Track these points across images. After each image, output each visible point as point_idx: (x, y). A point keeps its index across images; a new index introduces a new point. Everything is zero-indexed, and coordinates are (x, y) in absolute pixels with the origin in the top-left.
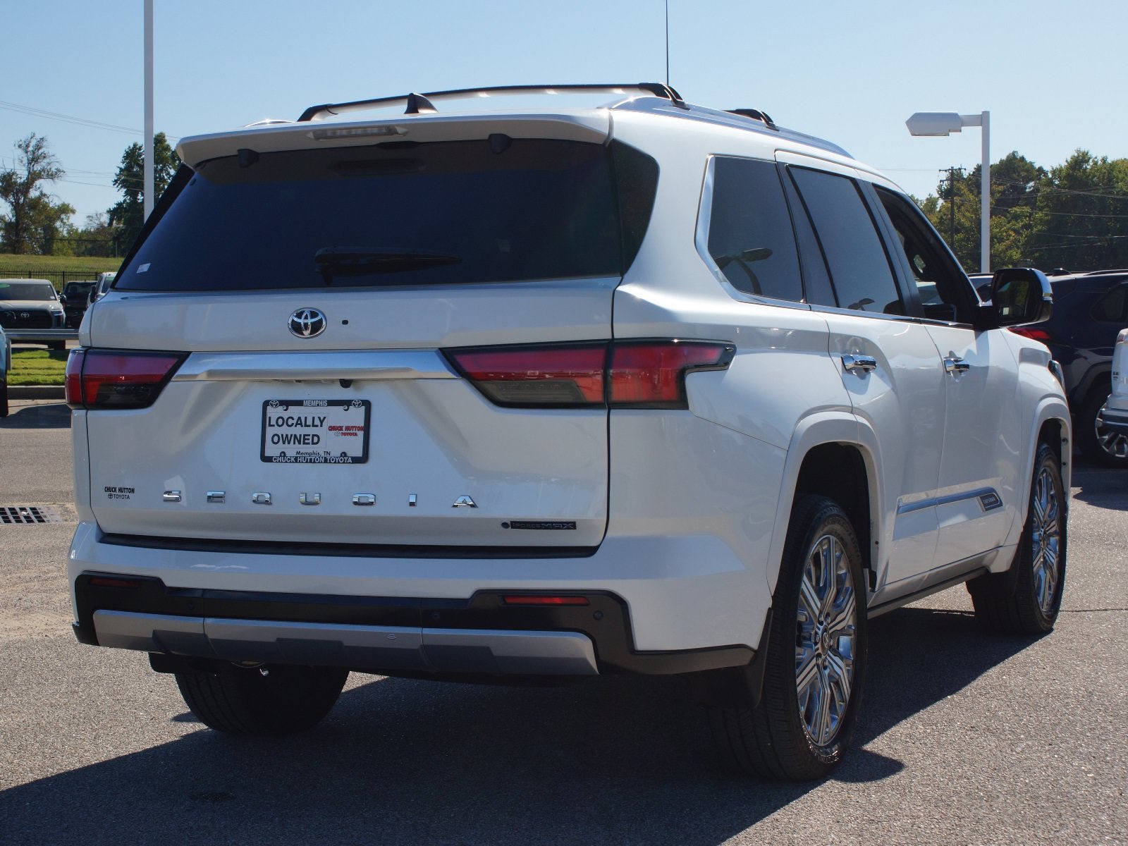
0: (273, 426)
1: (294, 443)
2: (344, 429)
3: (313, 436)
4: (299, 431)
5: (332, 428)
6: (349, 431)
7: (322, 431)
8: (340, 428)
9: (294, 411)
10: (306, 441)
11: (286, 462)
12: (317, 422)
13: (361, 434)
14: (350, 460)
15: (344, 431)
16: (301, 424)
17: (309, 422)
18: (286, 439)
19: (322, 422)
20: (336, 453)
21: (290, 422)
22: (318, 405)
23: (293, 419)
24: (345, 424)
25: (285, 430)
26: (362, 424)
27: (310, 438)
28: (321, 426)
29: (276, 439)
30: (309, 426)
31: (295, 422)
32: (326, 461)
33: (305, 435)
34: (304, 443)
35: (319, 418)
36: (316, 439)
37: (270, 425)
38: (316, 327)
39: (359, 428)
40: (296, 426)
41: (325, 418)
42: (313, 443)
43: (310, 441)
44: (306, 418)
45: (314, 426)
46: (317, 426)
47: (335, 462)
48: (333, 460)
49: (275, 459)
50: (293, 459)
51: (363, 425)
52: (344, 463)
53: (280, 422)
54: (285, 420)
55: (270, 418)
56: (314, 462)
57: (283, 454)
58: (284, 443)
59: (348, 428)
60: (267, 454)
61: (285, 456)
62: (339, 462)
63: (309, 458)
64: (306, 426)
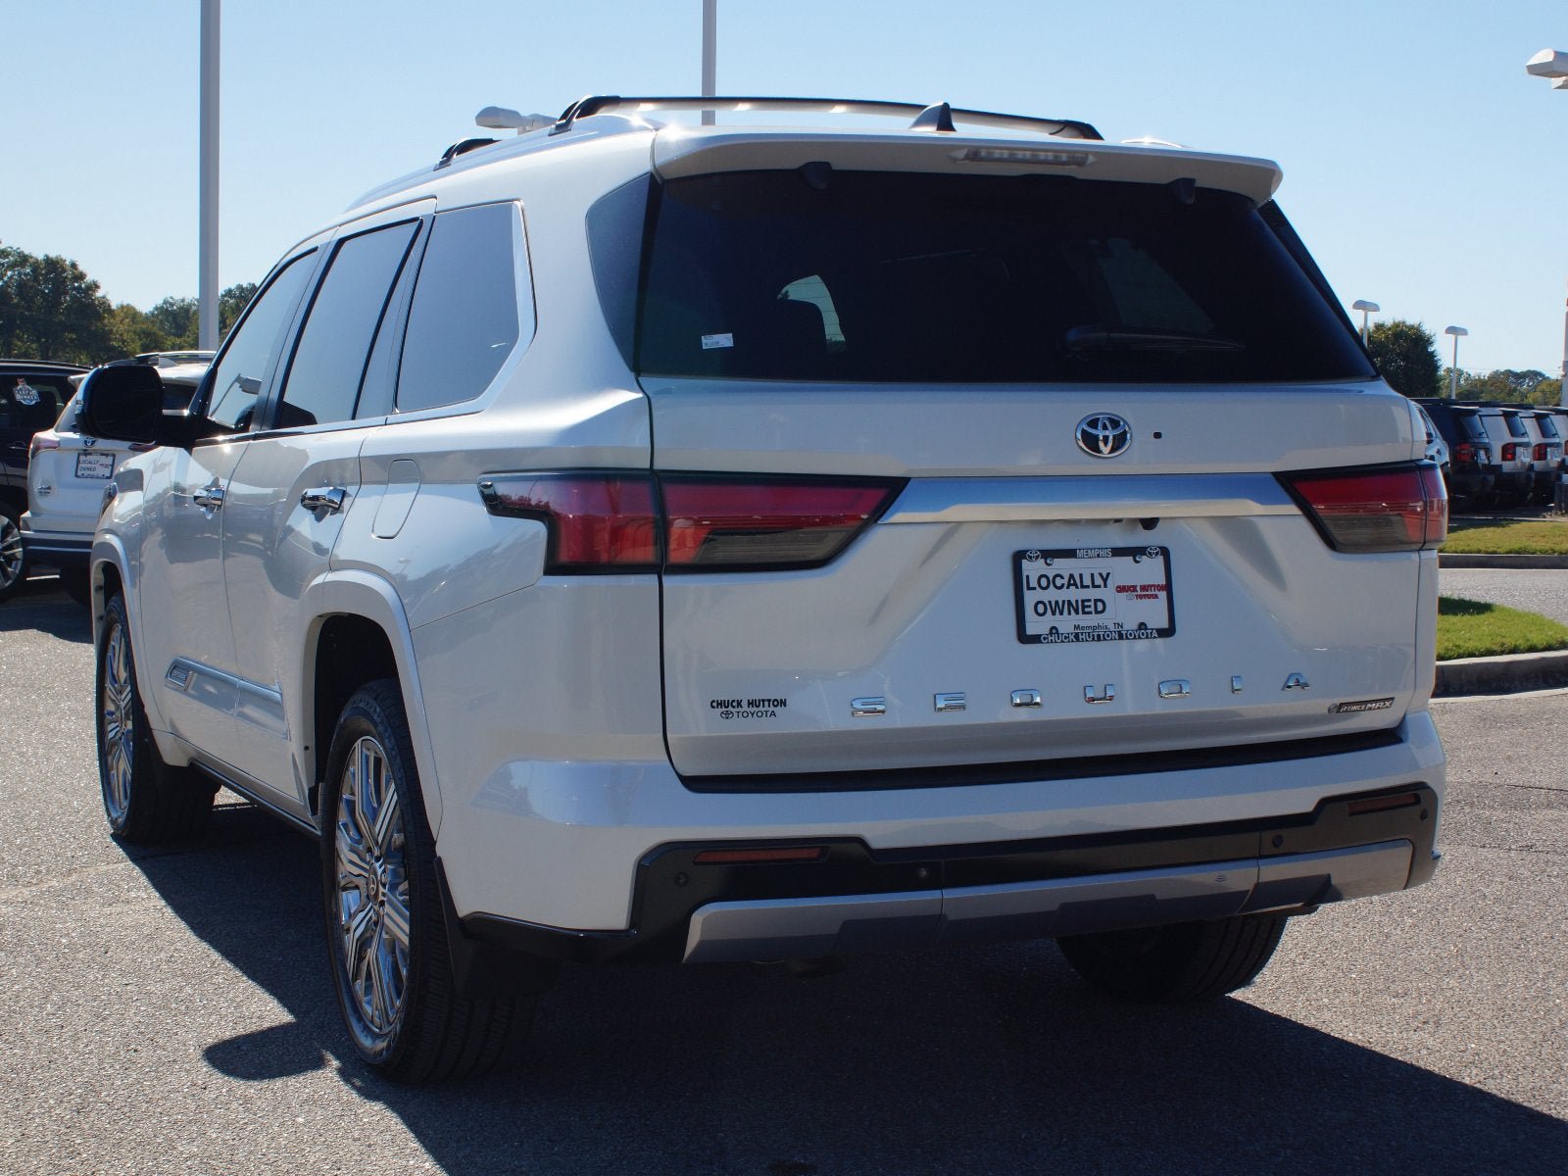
0: (1034, 589)
1: (1070, 613)
2: (1138, 588)
3: (1096, 601)
4: (1074, 594)
5: (1121, 589)
6: (1146, 591)
7: (1107, 594)
8: (1133, 588)
9: (1062, 566)
10: (1086, 610)
11: (1062, 641)
12: (1098, 581)
13: (1163, 595)
14: (1155, 634)
15: (1139, 593)
16: (1075, 585)
17: (1087, 581)
18: (1057, 608)
19: (1105, 580)
20: (1130, 625)
21: (1059, 582)
22: (1098, 556)
23: (1062, 578)
24: (1139, 583)
25: (1051, 595)
26: (1162, 581)
27: (1092, 604)
28: (1105, 586)
29: (1041, 609)
30: (1088, 587)
31: (1065, 581)
32: (1121, 637)
33: (1083, 601)
34: (1084, 613)
35: (1101, 574)
36: (1100, 606)
37: (1029, 588)
38: (1120, 442)
39: (1160, 588)
40: (1068, 588)
41: (1108, 574)
42: (1097, 612)
43: (1092, 609)
44: (1081, 575)
45: (1094, 586)
46: (1099, 586)
47: (1135, 638)
48: (1131, 635)
49: (1045, 639)
50: (1072, 637)
51: (1164, 583)
52: (1147, 637)
53: (1044, 582)
54: (1051, 579)
55: (1028, 577)
56: (1105, 639)
57: (1054, 630)
58: (1054, 613)
59: (1144, 588)
60: (1031, 630)
61: (1057, 632)
62: (1140, 638)
63: (1096, 634)
64: (1083, 587)
